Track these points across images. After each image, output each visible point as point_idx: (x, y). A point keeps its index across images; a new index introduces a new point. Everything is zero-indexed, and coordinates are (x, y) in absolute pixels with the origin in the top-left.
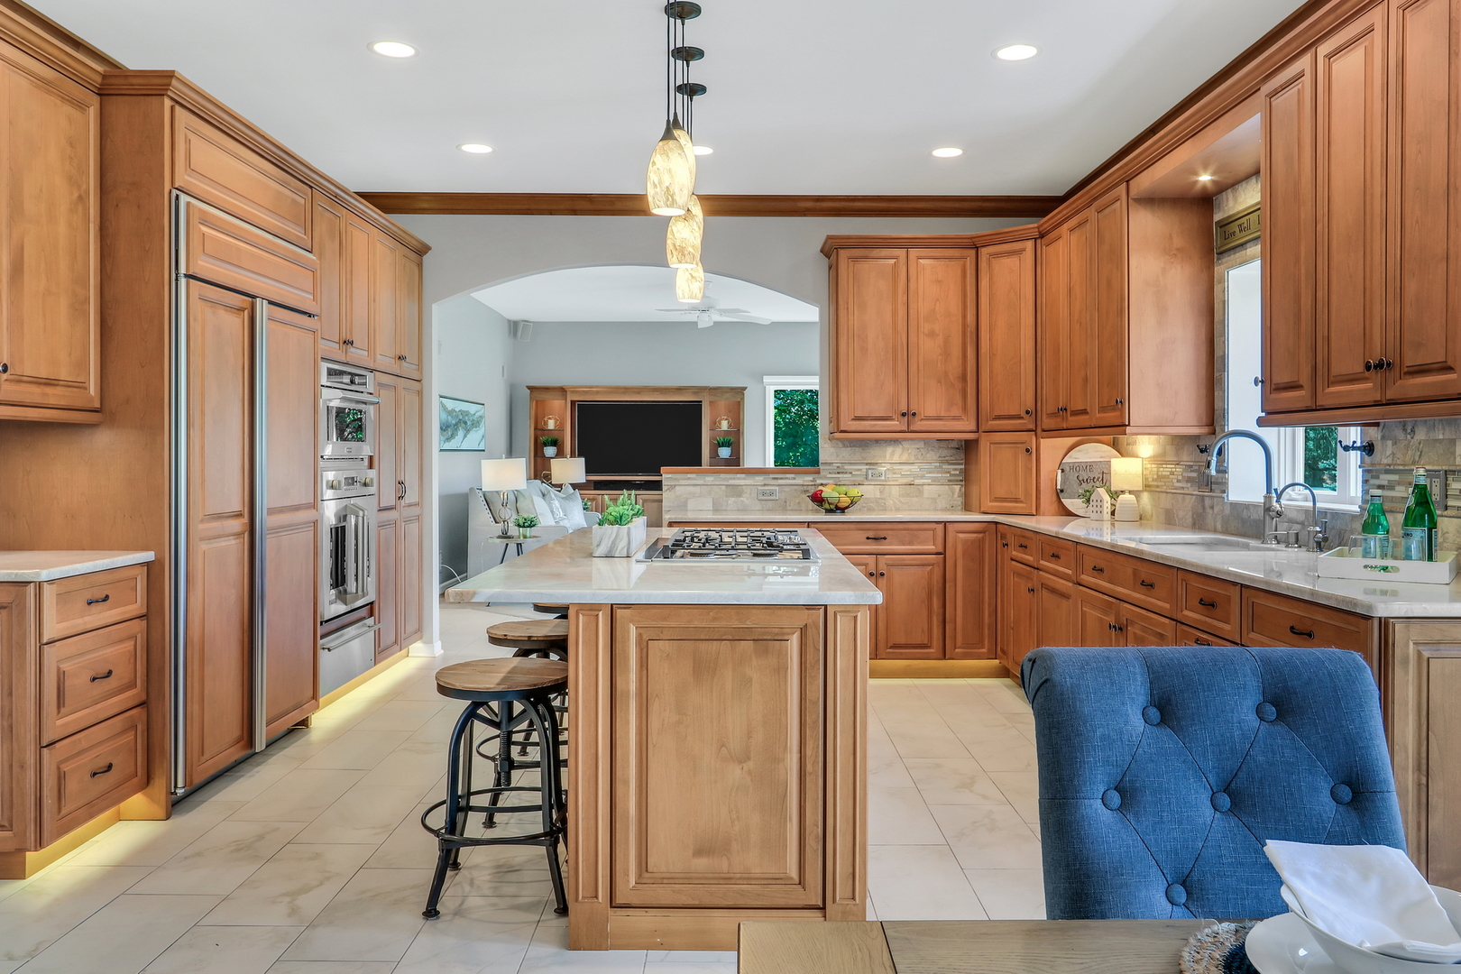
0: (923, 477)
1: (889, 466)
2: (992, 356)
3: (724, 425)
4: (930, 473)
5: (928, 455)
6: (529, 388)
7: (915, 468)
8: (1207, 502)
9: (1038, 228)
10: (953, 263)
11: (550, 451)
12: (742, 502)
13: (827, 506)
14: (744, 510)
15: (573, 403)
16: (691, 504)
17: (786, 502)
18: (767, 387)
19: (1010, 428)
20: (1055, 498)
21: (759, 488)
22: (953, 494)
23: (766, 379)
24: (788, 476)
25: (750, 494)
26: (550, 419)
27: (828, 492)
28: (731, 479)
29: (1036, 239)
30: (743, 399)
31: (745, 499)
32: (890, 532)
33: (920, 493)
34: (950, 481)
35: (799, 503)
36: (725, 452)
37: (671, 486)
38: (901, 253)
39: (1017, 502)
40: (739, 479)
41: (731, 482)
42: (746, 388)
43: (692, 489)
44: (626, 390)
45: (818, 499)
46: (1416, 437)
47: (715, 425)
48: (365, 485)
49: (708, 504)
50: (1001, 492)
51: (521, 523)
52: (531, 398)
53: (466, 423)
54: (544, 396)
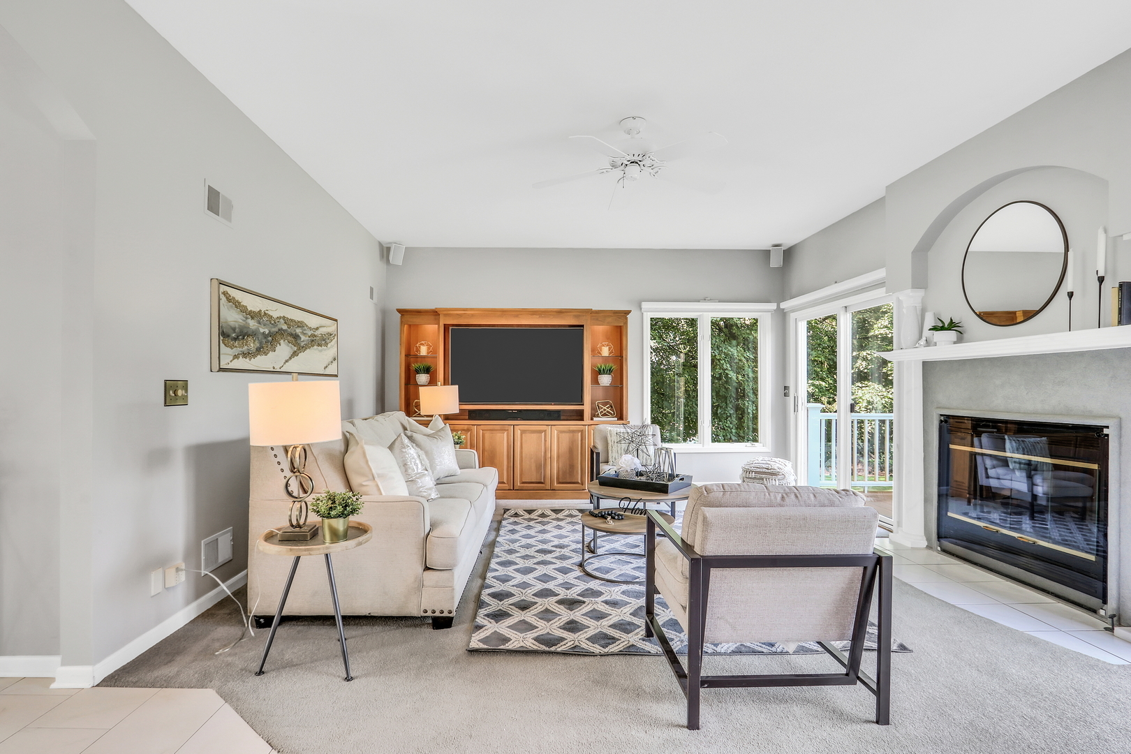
3: (606, 352)
6: (400, 311)
11: (422, 378)
15: (446, 327)
18: (644, 314)
23: (645, 305)
26: (422, 344)
30: (626, 323)
36: (605, 380)
42: (628, 312)
44: (504, 312)
47: (595, 352)
52: (402, 322)
53: (296, 337)
54: (416, 320)
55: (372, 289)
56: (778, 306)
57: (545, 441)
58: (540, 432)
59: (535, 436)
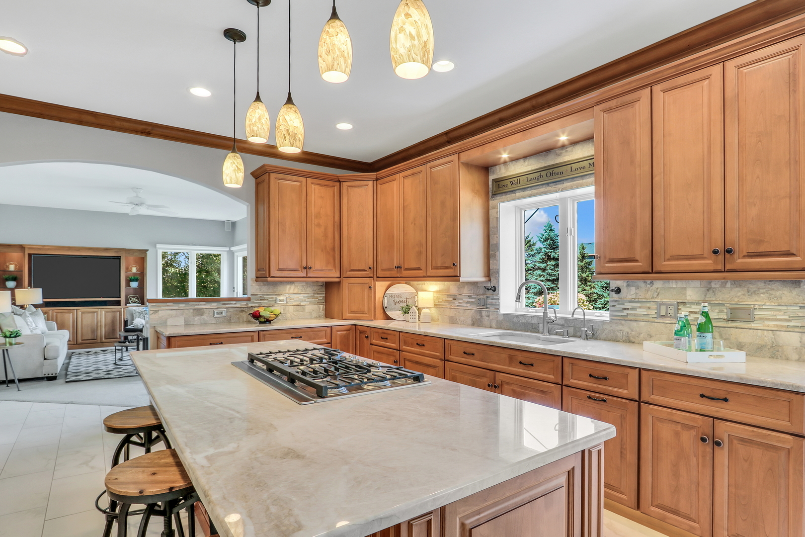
0: (305, 301)
1: (287, 296)
2: (349, 238)
3: (134, 270)
4: (308, 299)
5: (308, 289)
7: (301, 296)
8: (484, 314)
9: (376, 175)
10: (328, 188)
11: (12, 284)
12: (204, 319)
13: (262, 320)
15: (30, 255)
16: (169, 322)
17: (230, 318)
18: (158, 250)
19: (359, 276)
20: (382, 311)
21: (214, 310)
22: (320, 309)
23: (158, 246)
24: (232, 302)
25: (209, 314)
26: (11, 264)
27: (263, 312)
28: (196, 305)
29: (373, 180)
30: (146, 256)
31: (205, 317)
32: (304, 333)
33: (304, 309)
34: (318, 303)
35: (238, 318)
36: (134, 285)
37: (156, 311)
38: (303, 179)
39: (363, 314)
40: (201, 305)
41: (196, 307)
42: (147, 250)
43: (170, 312)
45: (256, 316)
46: (654, 286)
47: (128, 269)
49: (181, 321)
50: (354, 309)
51: (8, 335)
54: (6, 250)
56: (230, 249)
57: (97, 317)
58: (94, 312)
59: (90, 315)
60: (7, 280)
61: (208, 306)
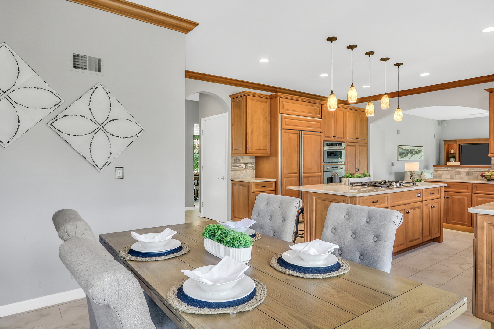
6: (444, 141)
11: (452, 160)
12: (461, 176)
13: (486, 178)
14: (462, 179)
15: (459, 145)
16: (443, 176)
17: (477, 177)
21: (467, 172)
24: (478, 168)
25: (464, 174)
26: (452, 150)
27: (487, 174)
28: (457, 169)
31: (462, 175)
37: (436, 170)
40: (460, 169)
41: (457, 170)
43: (443, 172)
45: (482, 176)
48: (341, 168)
49: (449, 176)
51: (416, 180)
52: (445, 144)
53: (412, 152)
54: (450, 143)
55: (435, 135)
60: (451, 158)
61: (463, 170)
